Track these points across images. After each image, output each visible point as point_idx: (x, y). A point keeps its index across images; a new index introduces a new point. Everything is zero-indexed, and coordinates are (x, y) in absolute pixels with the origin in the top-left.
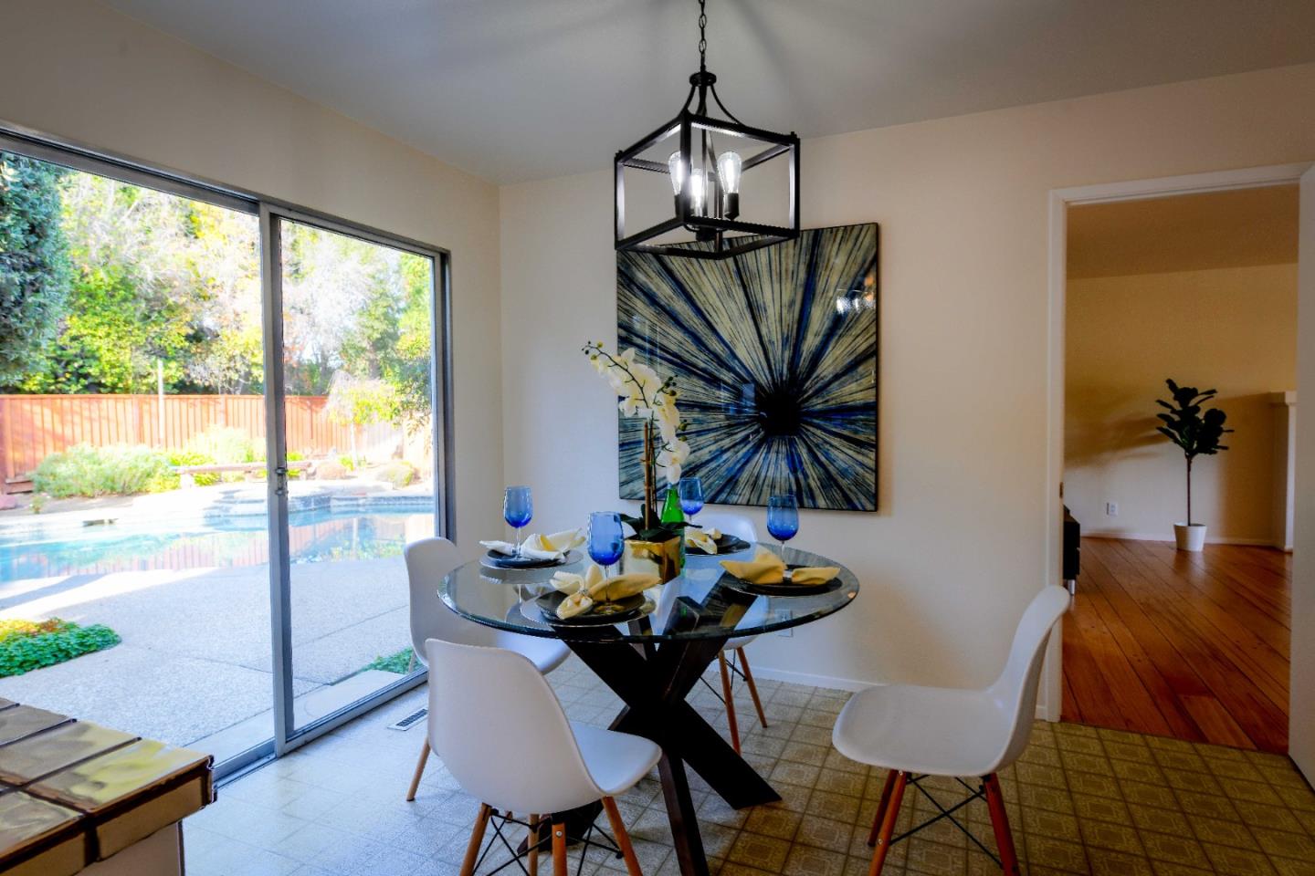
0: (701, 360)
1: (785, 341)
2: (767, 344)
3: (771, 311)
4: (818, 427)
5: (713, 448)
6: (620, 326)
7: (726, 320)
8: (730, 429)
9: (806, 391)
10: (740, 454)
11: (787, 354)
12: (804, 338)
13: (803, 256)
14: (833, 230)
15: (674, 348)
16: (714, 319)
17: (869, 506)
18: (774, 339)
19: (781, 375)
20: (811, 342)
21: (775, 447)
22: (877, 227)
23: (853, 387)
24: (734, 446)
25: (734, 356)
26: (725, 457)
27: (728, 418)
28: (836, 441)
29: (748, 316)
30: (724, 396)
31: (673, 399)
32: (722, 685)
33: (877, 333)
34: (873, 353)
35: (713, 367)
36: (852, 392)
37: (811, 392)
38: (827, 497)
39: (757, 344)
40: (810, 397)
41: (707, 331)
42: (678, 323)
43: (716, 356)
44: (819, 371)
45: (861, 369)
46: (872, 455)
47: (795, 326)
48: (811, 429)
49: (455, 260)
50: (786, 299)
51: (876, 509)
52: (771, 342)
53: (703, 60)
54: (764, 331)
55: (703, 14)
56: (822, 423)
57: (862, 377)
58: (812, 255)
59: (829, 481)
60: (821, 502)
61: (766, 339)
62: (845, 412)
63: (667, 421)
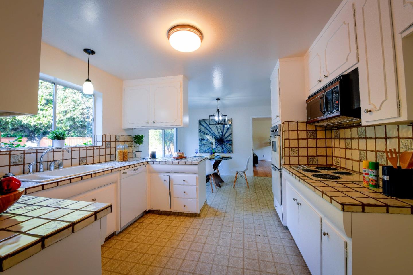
0: (210, 134)
1: (221, 132)
2: (219, 132)
3: (219, 129)
6: (199, 130)
7: (214, 129)
11: (221, 134)
15: (207, 133)
16: (212, 129)
19: (221, 136)
20: (224, 132)
21: (220, 145)
22: (232, 119)
25: (215, 134)
28: (227, 144)
29: (216, 129)
33: (232, 132)
34: (232, 134)
36: (229, 138)
37: (224, 138)
38: (226, 152)
41: (211, 131)
42: (207, 129)
43: (212, 134)
44: (225, 136)
45: (230, 136)
46: (232, 146)
48: (224, 143)
50: (221, 127)
51: (232, 152)
53: (218, 108)
55: (218, 103)
56: (226, 142)
59: (227, 149)
62: (228, 141)
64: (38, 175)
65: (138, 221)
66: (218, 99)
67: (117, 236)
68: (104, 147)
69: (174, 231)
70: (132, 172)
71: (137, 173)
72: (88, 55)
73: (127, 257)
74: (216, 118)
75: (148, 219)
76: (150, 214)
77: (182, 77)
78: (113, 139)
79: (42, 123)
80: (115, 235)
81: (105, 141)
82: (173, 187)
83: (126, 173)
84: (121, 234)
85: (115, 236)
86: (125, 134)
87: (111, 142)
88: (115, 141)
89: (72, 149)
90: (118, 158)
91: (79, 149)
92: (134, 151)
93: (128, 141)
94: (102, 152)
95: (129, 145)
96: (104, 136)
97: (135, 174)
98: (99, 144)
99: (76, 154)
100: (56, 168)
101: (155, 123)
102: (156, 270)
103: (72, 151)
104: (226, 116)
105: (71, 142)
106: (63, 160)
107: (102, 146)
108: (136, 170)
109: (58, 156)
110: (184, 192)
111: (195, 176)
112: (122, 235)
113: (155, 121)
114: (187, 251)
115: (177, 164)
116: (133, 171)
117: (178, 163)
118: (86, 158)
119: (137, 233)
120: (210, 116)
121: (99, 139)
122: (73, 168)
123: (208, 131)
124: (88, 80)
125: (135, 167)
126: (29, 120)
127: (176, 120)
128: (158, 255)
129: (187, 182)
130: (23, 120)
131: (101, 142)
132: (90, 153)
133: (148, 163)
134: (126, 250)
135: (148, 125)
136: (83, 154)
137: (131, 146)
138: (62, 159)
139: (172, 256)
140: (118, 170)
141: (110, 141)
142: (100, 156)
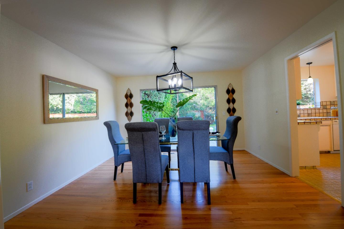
68: (322, 108)
78: (328, 103)
88: (330, 105)
91: (307, 109)
94: (321, 111)
96: (322, 102)
98: (319, 107)
99: (306, 112)
103: (304, 110)
105: (303, 107)
118: (311, 114)
124: (310, 77)
125: (335, 119)
132: (313, 111)
136: (310, 112)
140: (331, 119)
141: (327, 105)
142: (319, 113)
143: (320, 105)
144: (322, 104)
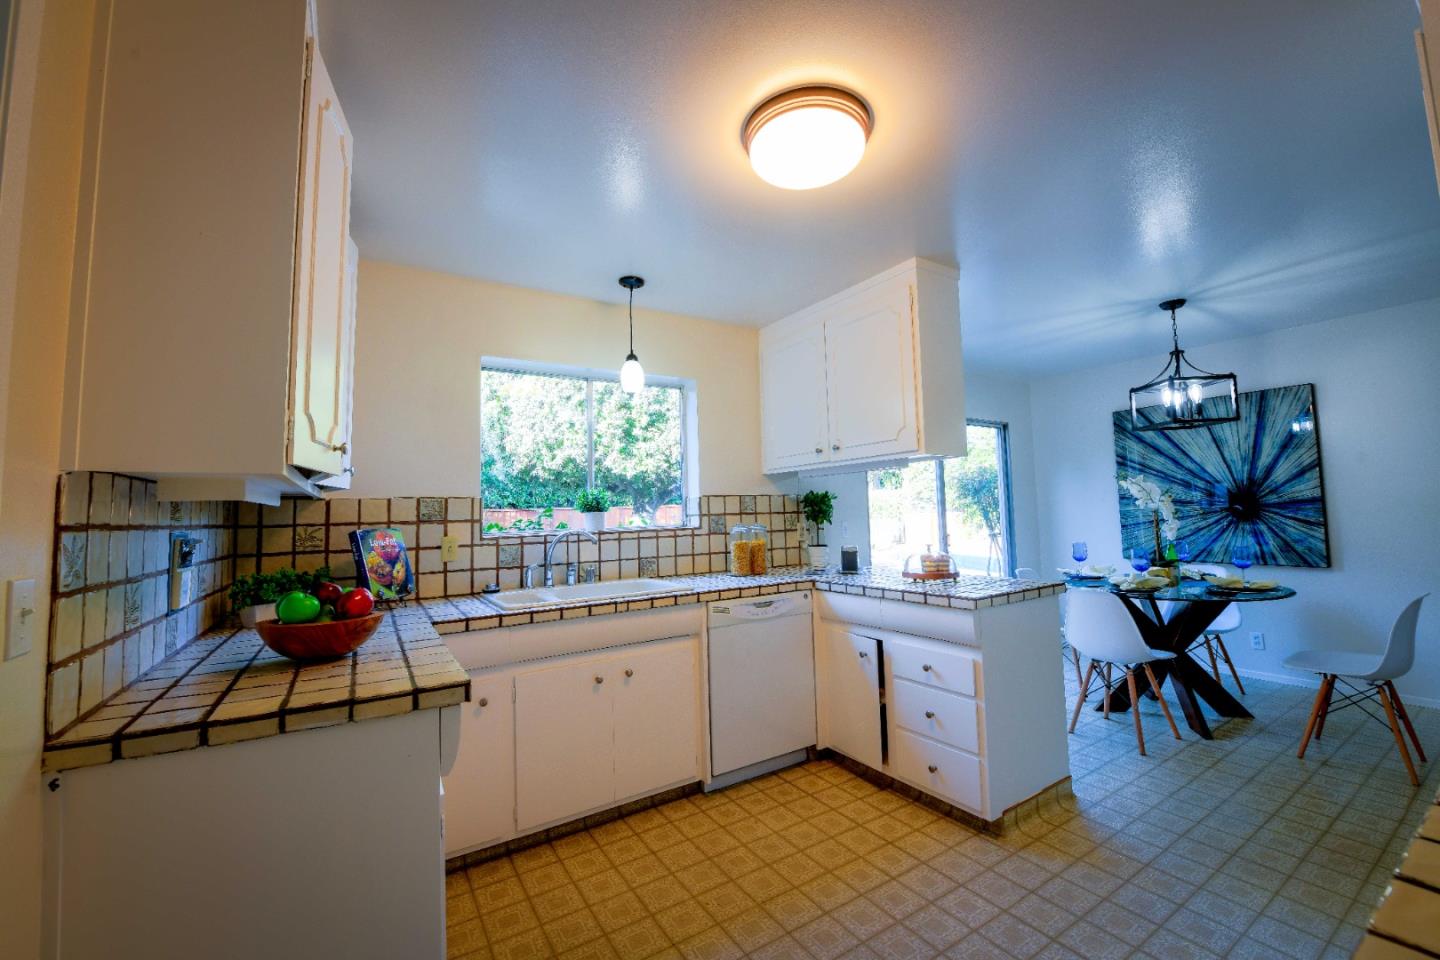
0: (1180, 474)
1: (1244, 460)
2: (1230, 463)
3: (1230, 442)
4: (1276, 513)
5: (1193, 527)
6: (1118, 456)
7: (1196, 449)
8: (1205, 514)
9: (1263, 491)
10: (1214, 531)
11: (1246, 468)
12: (1259, 458)
13: (1253, 408)
14: (1277, 391)
15: (1159, 467)
17: (1323, 565)
18: (1235, 457)
19: (1242, 481)
20: (1264, 460)
21: (1240, 526)
22: (1312, 387)
23: (1302, 487)
24: (1209, 525)
25: (1205, 471)
26: (1202, 532)
27: (1201, 508)
28: (1290, 522)
29: (1214, 446)
30: (1197, 495)
31: (1170, 499)
32: (1209, 658)
33: (1319, 452)
34: (1318, 463)
35: (1188, 478)
37: (1267, 491)
38: (1286, 558)
39: (1222, 463)
40: (1265, 496)
41: (1183, 456)
42: (1159, 451)
43: (1191, 472)
44: (1272, 478)
45: (1308, 475)
46: (1323, 531)
47: (1251, 451)
48: (1271, 515)
49: (1010, 427)
50: (1242, 436)
51: (1329, 565)
52: (1233, 462)
53: (1176, 344)
54: (1226, 454)
55: (1174, 324)
56: (1278, 511)
57: (1309, 480)
58: (1260, 407)
59: (1287, 548)
60: (1282, 561)
61: (1228, 458)
62: (1296, 504)
63: (1167, 510)
64: (541, 592)
65: (784, 775)
66: (1173, 305)
67: (707, 796)
68: (705, 530)
69: (862, 851)
70: (749, 612)
71: (771, 615)
72: (629, 290)
73: (685, 868)
74: (1170, 398)
75: (812, 777)
76: (831, 765)
77: (915, 265)
78: (733, 506)
79: (645, 470)
80: (702, 792)
81: (709, 515)
82: (895, 685)
83: (725, 611)
84: (718, 796)
85: (700, 796)
86: (773, 490)
87: (728, 517)
88: (741, 514)
89: (619, 537)
90: (734, 567)
91: (639, 535)
92: (805, 546)
93: (784, 513)
94: (701, 544)
95: (788, 523)
96: (706, 499)
97: (760, 616)
98: (695, 522)
99: (629, 549)
100: (579, 580)
101: (838, 448)
102: (723, 946)
103: (600, 540)
104: (1232, 376)
105: (623, 517)
106: (600, 562)
107: (700, 527)
108: (769, 604)
109: (589, 553)
110: (929, 715)
111: (969, 656)
112: (719, 800)
113: (838, 444)
114: (855, 942)
115: (919, 603)
116: (754, 609)
117: (921, 599)
118: (655, 560)
119: (755, 810)
120: (1133, 390)
121: (693, 509)
122: (622, 582)
123: (1162, 459)
124: (632, 357)
125: (760, 595)
126: (622, 466)
127: (900, 431)
128: (761, 905)
129: (938, 676)
130: (613, 467)
131: (697, 518)
132: (667, 546)
133: (814, 585)
134: (698, 848)
135: (822, 458)
136: (648, 549)
137: (794, 528)
138: (597, 559)
139: (797, 935)
140: (699, 601)
141: (725, 514)
142: (693, 555)
143: (698, 513)
144: (705, 511)
